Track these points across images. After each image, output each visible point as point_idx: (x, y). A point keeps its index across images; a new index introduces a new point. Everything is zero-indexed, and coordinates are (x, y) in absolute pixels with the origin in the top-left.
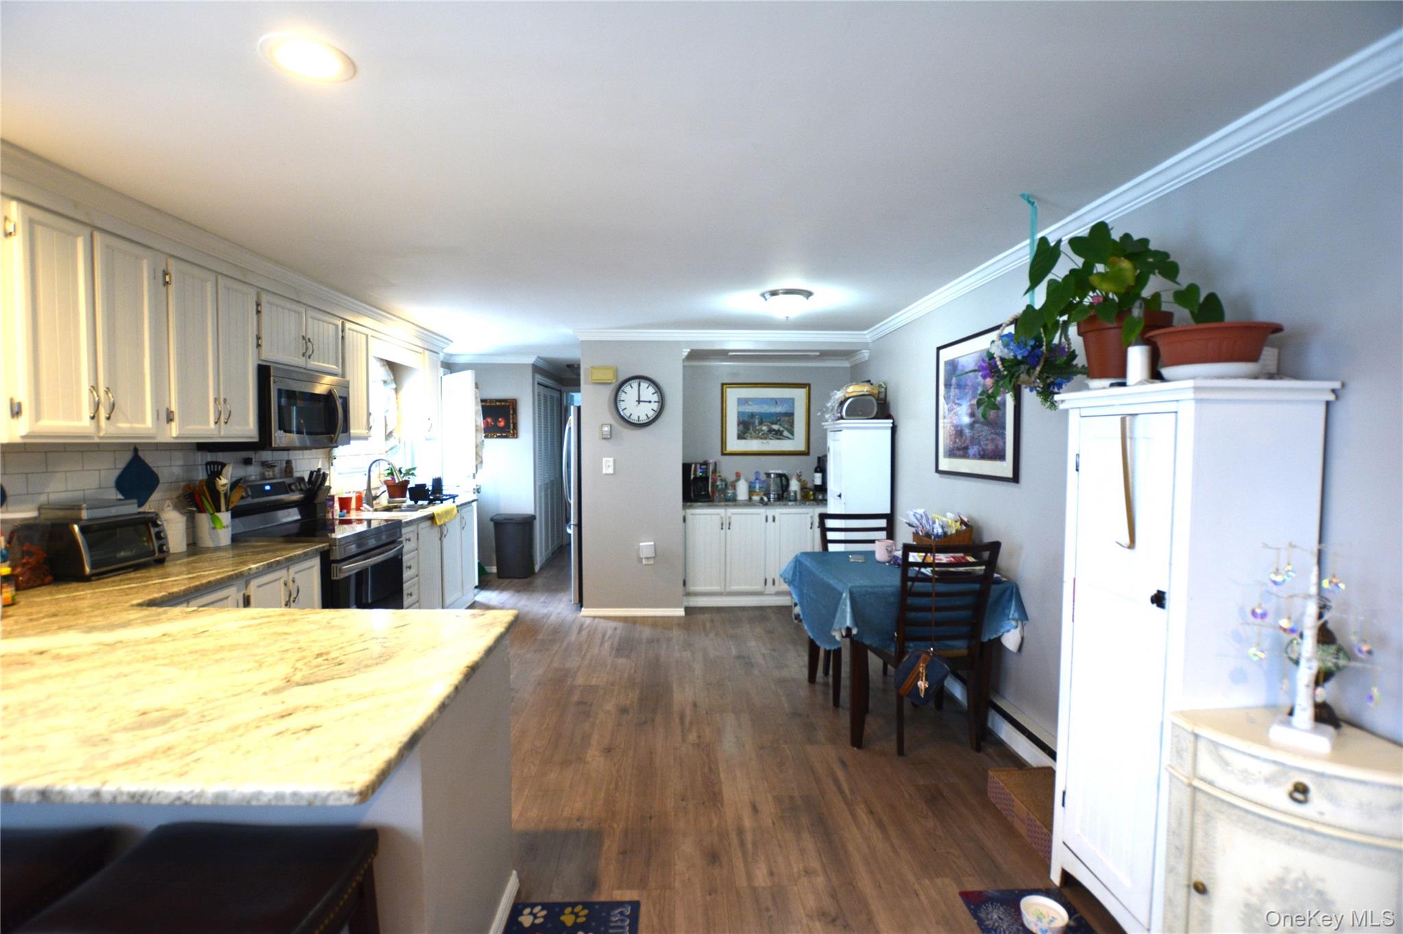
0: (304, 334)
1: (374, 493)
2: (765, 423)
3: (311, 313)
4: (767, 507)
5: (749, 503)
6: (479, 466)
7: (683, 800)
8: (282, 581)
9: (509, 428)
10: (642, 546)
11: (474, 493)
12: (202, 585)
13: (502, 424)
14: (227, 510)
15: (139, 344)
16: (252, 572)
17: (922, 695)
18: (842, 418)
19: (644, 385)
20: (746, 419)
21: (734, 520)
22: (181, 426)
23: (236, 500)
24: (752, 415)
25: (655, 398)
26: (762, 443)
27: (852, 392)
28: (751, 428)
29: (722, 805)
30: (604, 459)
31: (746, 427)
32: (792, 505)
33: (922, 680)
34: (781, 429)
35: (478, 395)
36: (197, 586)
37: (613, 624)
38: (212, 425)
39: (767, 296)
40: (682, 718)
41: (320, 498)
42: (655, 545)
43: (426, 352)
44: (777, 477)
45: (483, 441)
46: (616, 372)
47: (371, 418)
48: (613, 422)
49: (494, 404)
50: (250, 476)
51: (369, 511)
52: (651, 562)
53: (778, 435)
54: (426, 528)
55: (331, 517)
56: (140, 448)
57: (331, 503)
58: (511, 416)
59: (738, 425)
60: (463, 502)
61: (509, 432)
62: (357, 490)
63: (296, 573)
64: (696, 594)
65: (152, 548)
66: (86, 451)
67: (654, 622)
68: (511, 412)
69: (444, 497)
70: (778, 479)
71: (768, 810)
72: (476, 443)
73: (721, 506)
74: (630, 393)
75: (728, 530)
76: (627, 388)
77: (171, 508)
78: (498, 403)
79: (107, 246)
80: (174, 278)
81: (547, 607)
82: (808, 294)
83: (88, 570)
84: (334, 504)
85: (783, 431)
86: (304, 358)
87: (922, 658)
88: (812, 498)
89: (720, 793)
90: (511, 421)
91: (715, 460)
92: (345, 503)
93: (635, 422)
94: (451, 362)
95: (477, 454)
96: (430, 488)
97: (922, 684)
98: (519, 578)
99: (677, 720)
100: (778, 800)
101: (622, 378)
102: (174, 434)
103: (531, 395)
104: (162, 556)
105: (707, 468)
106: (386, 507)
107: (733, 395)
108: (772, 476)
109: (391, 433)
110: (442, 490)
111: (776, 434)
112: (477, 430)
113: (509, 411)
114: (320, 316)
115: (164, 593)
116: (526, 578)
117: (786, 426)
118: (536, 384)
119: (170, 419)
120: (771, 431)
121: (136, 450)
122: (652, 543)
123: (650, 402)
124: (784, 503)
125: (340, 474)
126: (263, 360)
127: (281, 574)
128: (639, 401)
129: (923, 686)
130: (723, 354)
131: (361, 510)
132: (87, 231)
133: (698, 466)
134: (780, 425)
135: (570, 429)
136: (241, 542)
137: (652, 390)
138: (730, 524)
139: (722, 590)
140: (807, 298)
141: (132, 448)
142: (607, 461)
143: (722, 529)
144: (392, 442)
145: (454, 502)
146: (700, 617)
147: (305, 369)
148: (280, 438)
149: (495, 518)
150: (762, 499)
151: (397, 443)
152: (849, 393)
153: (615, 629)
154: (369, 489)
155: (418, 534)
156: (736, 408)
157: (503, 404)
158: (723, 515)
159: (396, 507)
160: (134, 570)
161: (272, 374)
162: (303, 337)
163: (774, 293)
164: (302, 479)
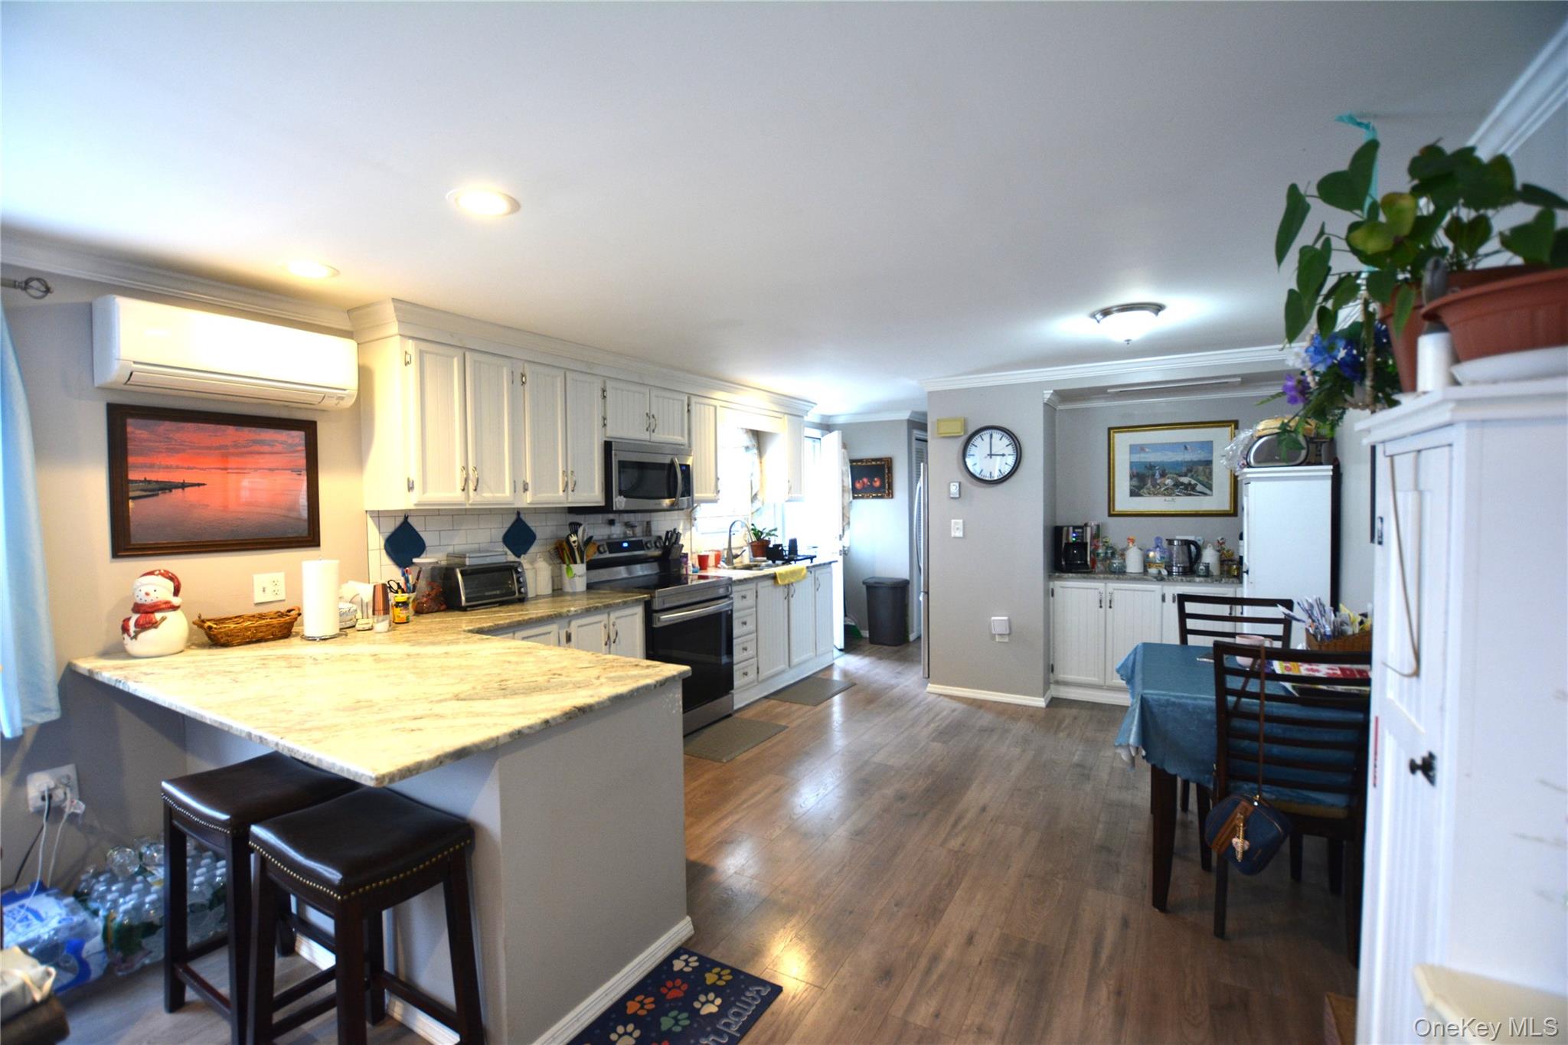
0: (648, 412)
1: (734, 552)
2: (1169, 475)
3: (654, 392)
4: (1163, 583)
5: (1144, 575)
6: (846, 527)
7: (896, 905)
8: (603, 624)
9: (885, 488)
10: (994, 620)
11: (841, 555)
12: (524, 620)
13: (877, 484)
14: (582, 562)
15: (501, 434)
16: (570, 614)
17: (1239, 856)
18: (1249, 466)
19: (997, 435)
20: (1142, 470)
21: (1117, 596)
22: (534, 494)
23: (592, 554)
24: (1151, 467)
25: (1010, 450)
26: (1165, 500)
27: (1263, 430)
28: (1149, 481)
29: (935, 925)
30: (953, 521)
31: (1143, 479)
32: (1201, 582)
33: (1238, 837)
34: (1193, 482)
35: (846, 456)
36: (519, 621)
37: (955, 705)
38: (561, 492)
39: (1099, 317)
40: (960, 818)
41: (673, 555)
42: (1009, 621)
43: (786, 416)
44: (1182, 545)
45: (851, 502)
46: (965, 423)
47: (719, 482)
48: (963, 480)
49: (869, 464)
50: (613, 534)
51: (724, 568)
52: (1006, 640)
53: (1189, 490)
54: (768, 586)
55: (685, 573)
56: (521, 512)
57: (685, 559)
58: (886, 476)
59: (1131, 479)
60: (822, 562)
61: (885, 492)
62: (716, 549)
63: (617, 618)
64: (1066, 684)
65: (513, 589)
66: (483, 514)
67: (1002, 709)
68: (886, 471)
69: (799, 558)
70: (1185, 547)
71: (986, 945)
72: (843, 504)
73: (1100, 578)
74: (980, 445)
75: (1108, 609)
76: (977, 440)
77: (542, 559)
78: (874, 463)
79: (475, 361)
80: (528, 379)
81: (897, 678)
82: (1158, 308)
83: (464, 603)
84: (687, 560)
85: (1196, 485)
86: (648, 432)
87: (1240, 806)
88: (1236, 574)
89: (943, 911)
90: (886, 481)
91: (1097, 523)
92: (703, 561)
93: (987, 479)
94: (830, 423)
95: (843, 514)
96: (787, 548)
97: (1239, 843)
98: (889, 645)
99: (951, 820)
100: (1005, 939)
101: (972, 429)
102: (528, 502)
103: (906, 453)
104: (521, 596)
105: (1083, 532)
106: (746, 565)
107: (1122, 441)
108: (1176, 543)
109: (756, 495)
110: (797, 551)
111: (1186, 489)
112: (843, 491)
113: (884, 471)
114: (668, 394)
115: (491, 624)
116: (896, 645)
117: (1201, 478)
118: (914, 439)
119: (526, 490)
120: (1177, 485)
121: (518, 514)
122: (1006, 618)
123: (1003, 455)
124: (1188, 579)
125: (702, 534)
126: (608, 437)
127: (602, 618)
128: (991, 455)
129: (1240, 845)
130: (1100, 392)
131: (719, 568)
132: (460, 352)
133: (1071, 529)
134: (1192, 477)
135: (920, 488)
136: (594, 589)
137: (1006, 441)
138: (1110, 601)
139: (1101, 682)
140: (1157, 314)
141: (516, 512)
142: (955, 523)
143: (1101, 607)
144: (757, 504)
145: (812, 562)
146: (1065, 711)
147: (650, 442)
148: (621, 502)
149: (869, 581)
150: (1160, 572)
151: (761, 505)
152: (1259, 431)
153: (954, 711)
154: (730, 549)
155: (757, 592)
156: (1128, 456)
157: (878, 463)
158: (1102, 590)
159: (756, 566)
160: (500, 605)
161: (613, 448)
162: (647, 414)
163: (1106, 312)
164: (660, 538)
